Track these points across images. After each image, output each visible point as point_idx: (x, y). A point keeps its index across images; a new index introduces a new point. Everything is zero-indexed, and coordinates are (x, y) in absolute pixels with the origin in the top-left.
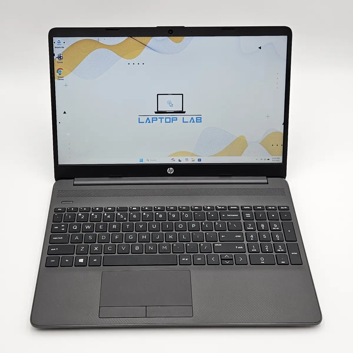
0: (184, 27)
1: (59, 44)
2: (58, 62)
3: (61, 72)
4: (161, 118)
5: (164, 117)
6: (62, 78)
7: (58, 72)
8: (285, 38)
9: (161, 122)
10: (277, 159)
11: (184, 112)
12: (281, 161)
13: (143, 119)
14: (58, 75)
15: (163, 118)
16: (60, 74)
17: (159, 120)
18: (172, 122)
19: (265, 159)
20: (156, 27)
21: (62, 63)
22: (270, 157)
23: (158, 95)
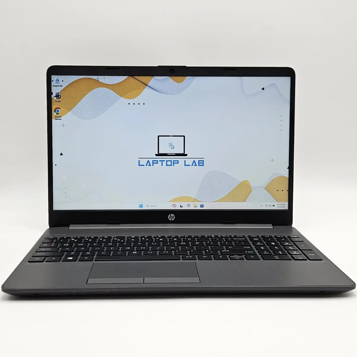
0: (185, 66)
1: (57, 82)
2: (56, 101)
3: (58, 111)
4: (162, 161)
5: (166, 160)
6: (60, 118)
7: (55, 112)
8: (288, 79)
9: (162, 165)
10: (282, 206)
11: (186, 155)
12: (286, 208)
13: (143, 162)
14: (56, 114)
15: (164, 161)
16: (57, 114)
17: (160, 163)
18: (174, 165)
19: (270, 206)
20: (157, 66)
21: (60, 102)
22: (276, 204)
23: (159, 136)
